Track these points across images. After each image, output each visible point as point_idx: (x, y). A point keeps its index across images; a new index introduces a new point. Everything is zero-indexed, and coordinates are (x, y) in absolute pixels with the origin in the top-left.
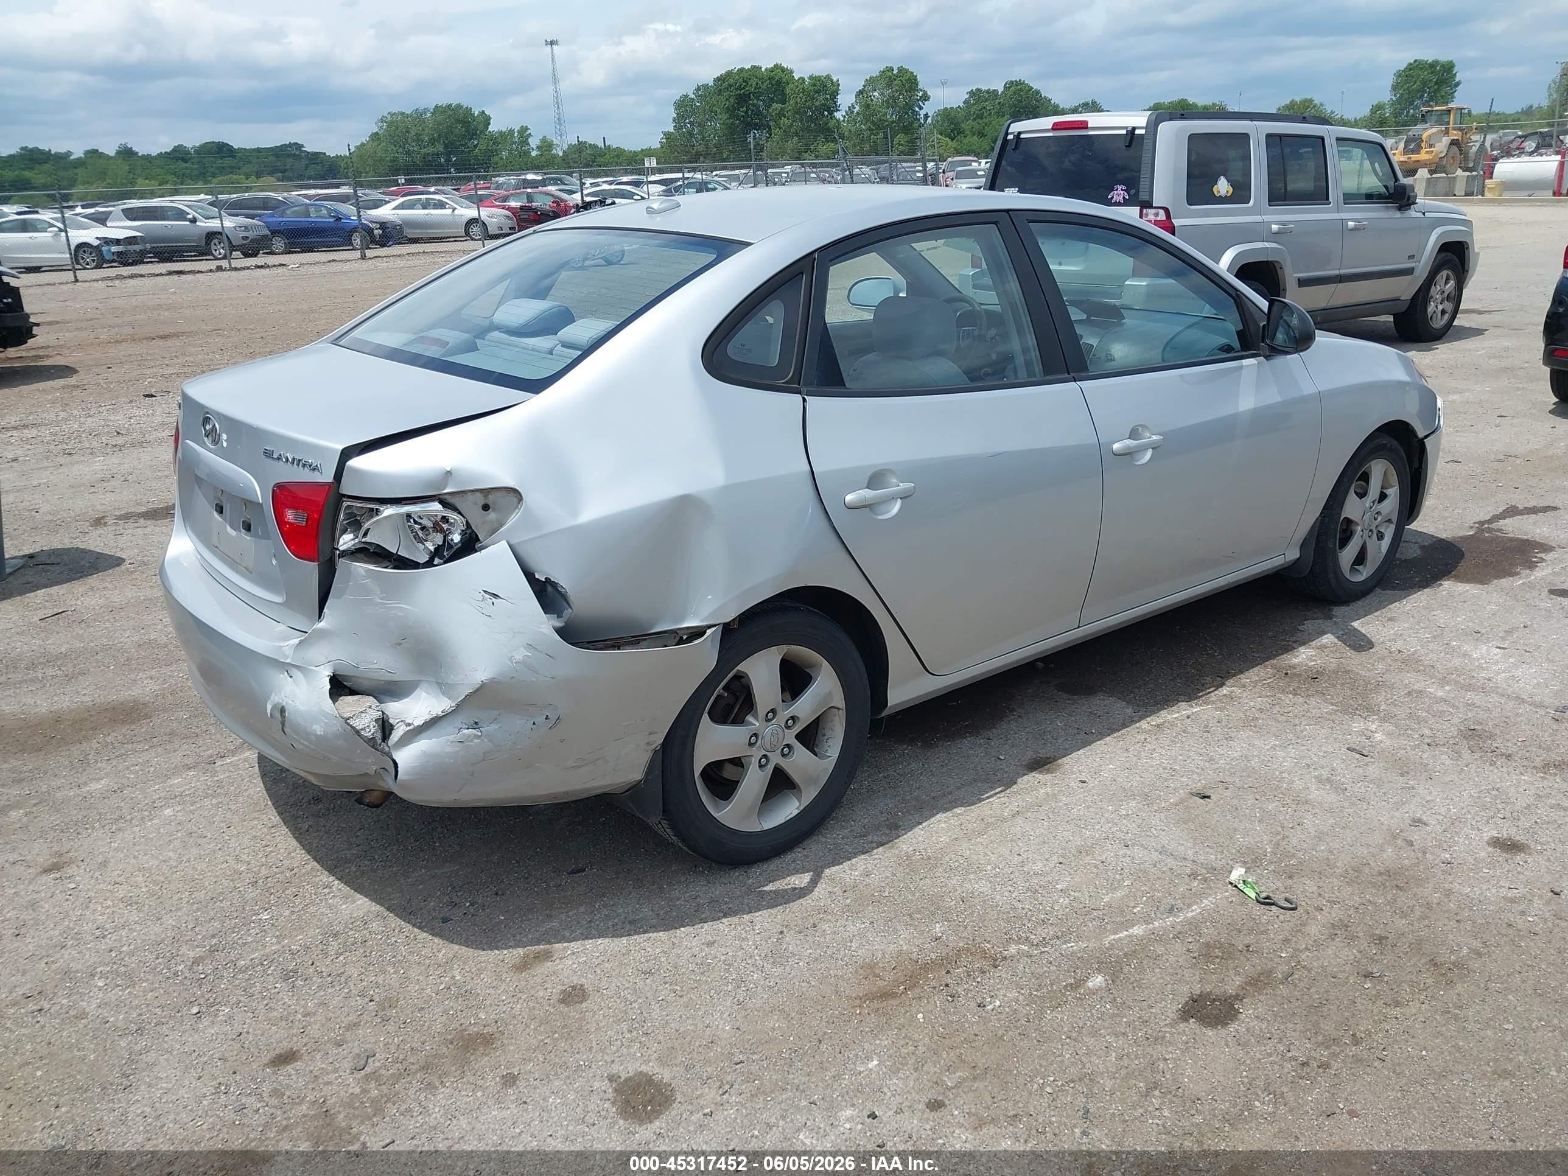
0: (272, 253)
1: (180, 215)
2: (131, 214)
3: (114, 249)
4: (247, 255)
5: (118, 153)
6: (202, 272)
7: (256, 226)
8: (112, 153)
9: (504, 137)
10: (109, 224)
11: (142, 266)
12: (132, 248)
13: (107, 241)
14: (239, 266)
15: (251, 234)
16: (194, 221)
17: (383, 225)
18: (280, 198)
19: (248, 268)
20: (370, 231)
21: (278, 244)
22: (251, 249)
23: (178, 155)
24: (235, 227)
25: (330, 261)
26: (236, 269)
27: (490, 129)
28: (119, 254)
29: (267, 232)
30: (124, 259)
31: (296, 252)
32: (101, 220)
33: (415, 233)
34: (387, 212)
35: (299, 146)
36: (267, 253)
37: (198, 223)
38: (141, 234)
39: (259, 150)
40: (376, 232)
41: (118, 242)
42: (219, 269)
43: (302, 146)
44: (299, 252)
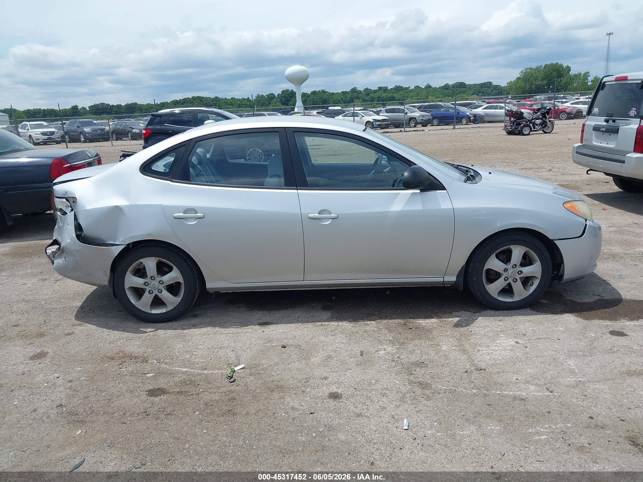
0: (433, 125)
1: (403, 111)
2: (387, 111)
3: (377, 123)
4: (423, 126)
5: (426, 87)
6: (394, 132)
7: (427, 115)
8: (423, 87)
9: (577, 76)
10: (380, 114)
11: (387, 129)
12: (383, 123)
13: (376, 121)
14: (407, 130)
15: (424, 118)
16: (406, 113)
17: (475, 116)
18: (443, 105)
19: (411, 131)
20: (469, 118)
21: (435, 122)
22: (425, 124)
23: (446, 87)
24: (419, 116)
25: (441, 129)
26: (406, 131)
27: (570, 73)
28: (379, 125)
29: (431, 118)
30: (381, 127)
31: (442, 125)
32: (378, 113)
33: (490, 119)
34: (480, 111)
35: (490, 83)
36: (431, 125)
37: (407, 114)
38: (388, 118)
39: (475, 85)
40: (471, 118)
41: (379, 121)
42: (401, 131)
43: (492, 83)
44: (444, 125)
